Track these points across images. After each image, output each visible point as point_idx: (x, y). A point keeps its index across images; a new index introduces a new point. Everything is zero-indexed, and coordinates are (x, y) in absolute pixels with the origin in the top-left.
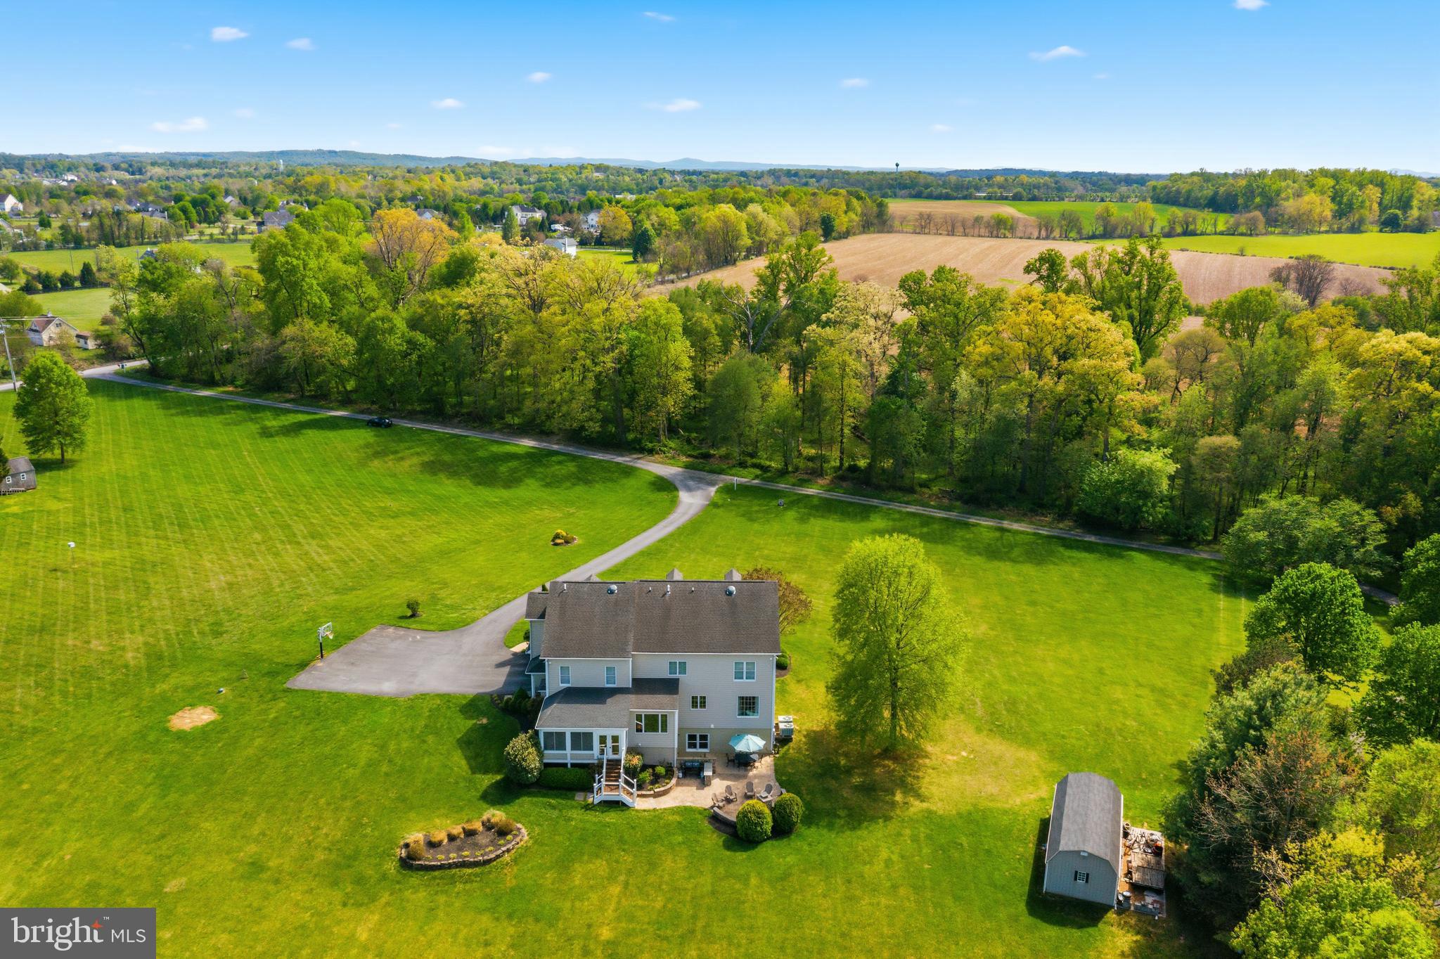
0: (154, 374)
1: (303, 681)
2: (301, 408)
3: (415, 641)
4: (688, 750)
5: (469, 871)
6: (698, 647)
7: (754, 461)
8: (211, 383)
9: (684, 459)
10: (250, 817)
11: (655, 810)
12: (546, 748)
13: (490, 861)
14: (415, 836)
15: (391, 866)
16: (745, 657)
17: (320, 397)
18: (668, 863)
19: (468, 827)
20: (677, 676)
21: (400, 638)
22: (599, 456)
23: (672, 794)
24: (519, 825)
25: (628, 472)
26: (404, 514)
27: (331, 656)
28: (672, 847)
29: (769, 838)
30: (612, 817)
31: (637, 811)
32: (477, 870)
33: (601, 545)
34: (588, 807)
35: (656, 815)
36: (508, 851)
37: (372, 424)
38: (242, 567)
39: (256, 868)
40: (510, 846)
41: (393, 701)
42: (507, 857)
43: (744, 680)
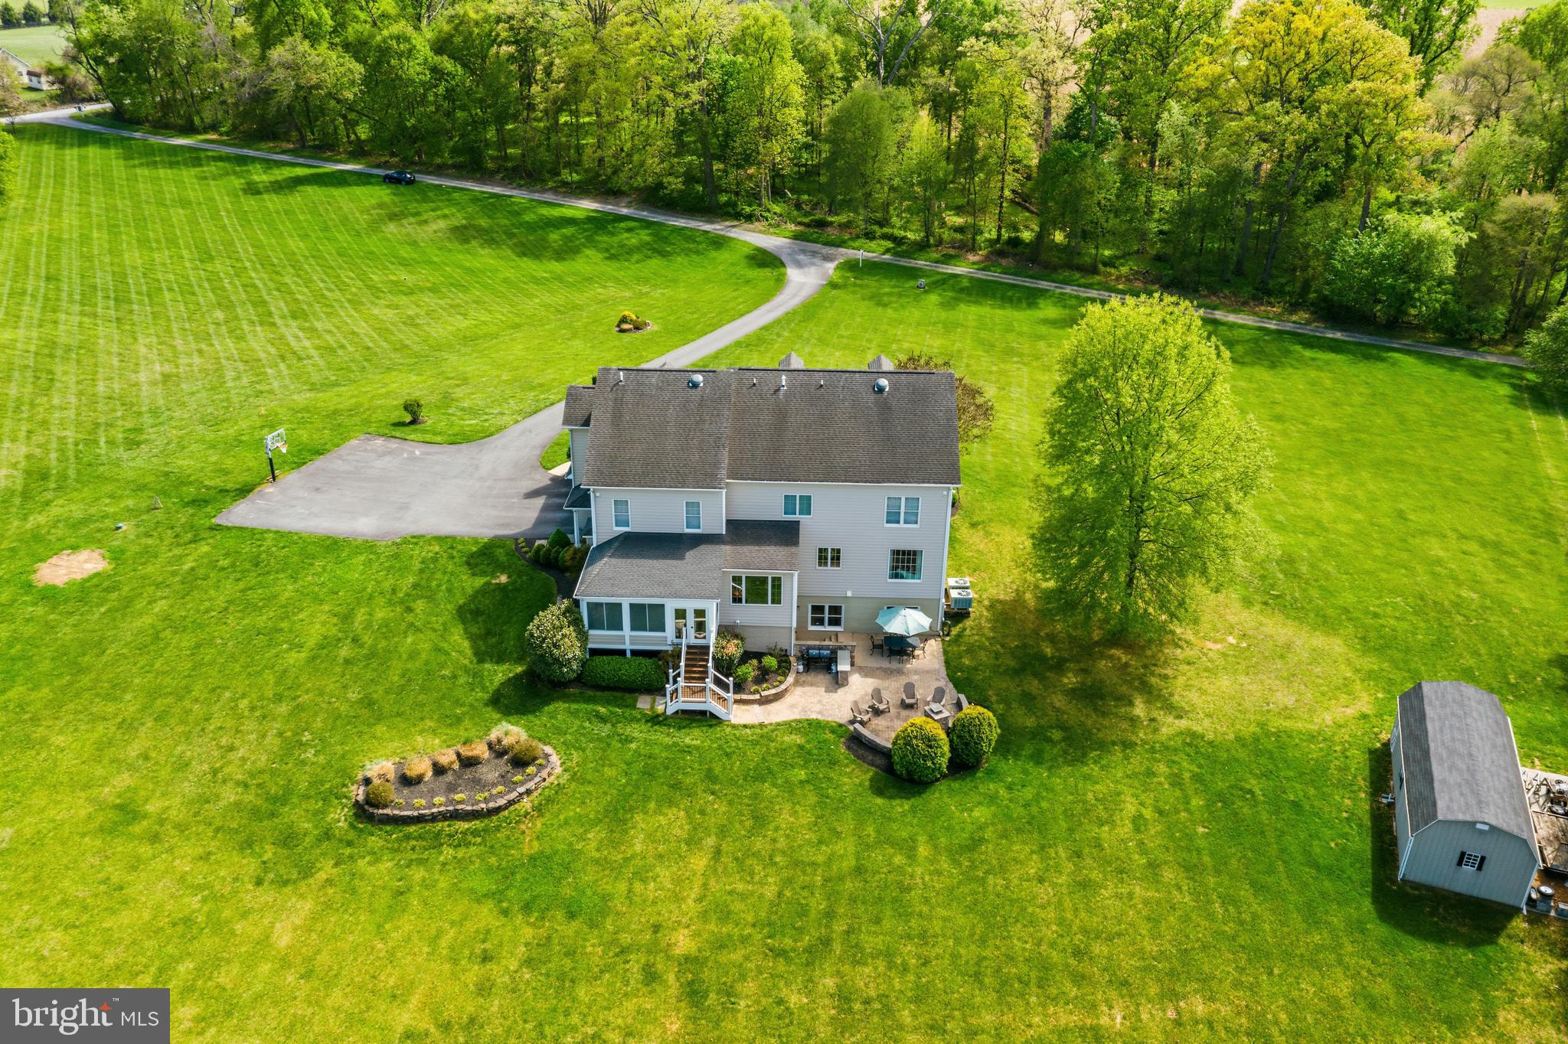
0: (120, 118)
1: (241, 513)
2: (301, 161)
3: (413, 459)
4: (811, 628)
5: (464, 825)
6: (830, 474)
7: (885, 230)
8: (189, 129)
9: (792, 227)
10: (128, 726)
11: (762, 725)
12: (591, 627)
13: (497, 810)
14: (380, 766)
15: (340, 816)
16: (903, 491)
17: (326, 147)
18: (784, 818)
19: (466, 752)
20: (796, 517)
21: (391, 452)
22: (681, 223)
23: (788, 699)
24: (548, 749)
25: (719, 243)
26: (421, 290)
27: (289, 478)
28: (789, 788)
29: (944, 776)
30: (693, 737)
31: (734, 727)
32: (477, 824)
33: (685, 333)
34: (656, 720)
35: (765, 734)
36: (528, 792)
37: (389, 180)
38: (189, 355)
39: (127, 812)
40: (531, 785)
41: (369, 546)
42: (526, 804)
43: (902, 524)
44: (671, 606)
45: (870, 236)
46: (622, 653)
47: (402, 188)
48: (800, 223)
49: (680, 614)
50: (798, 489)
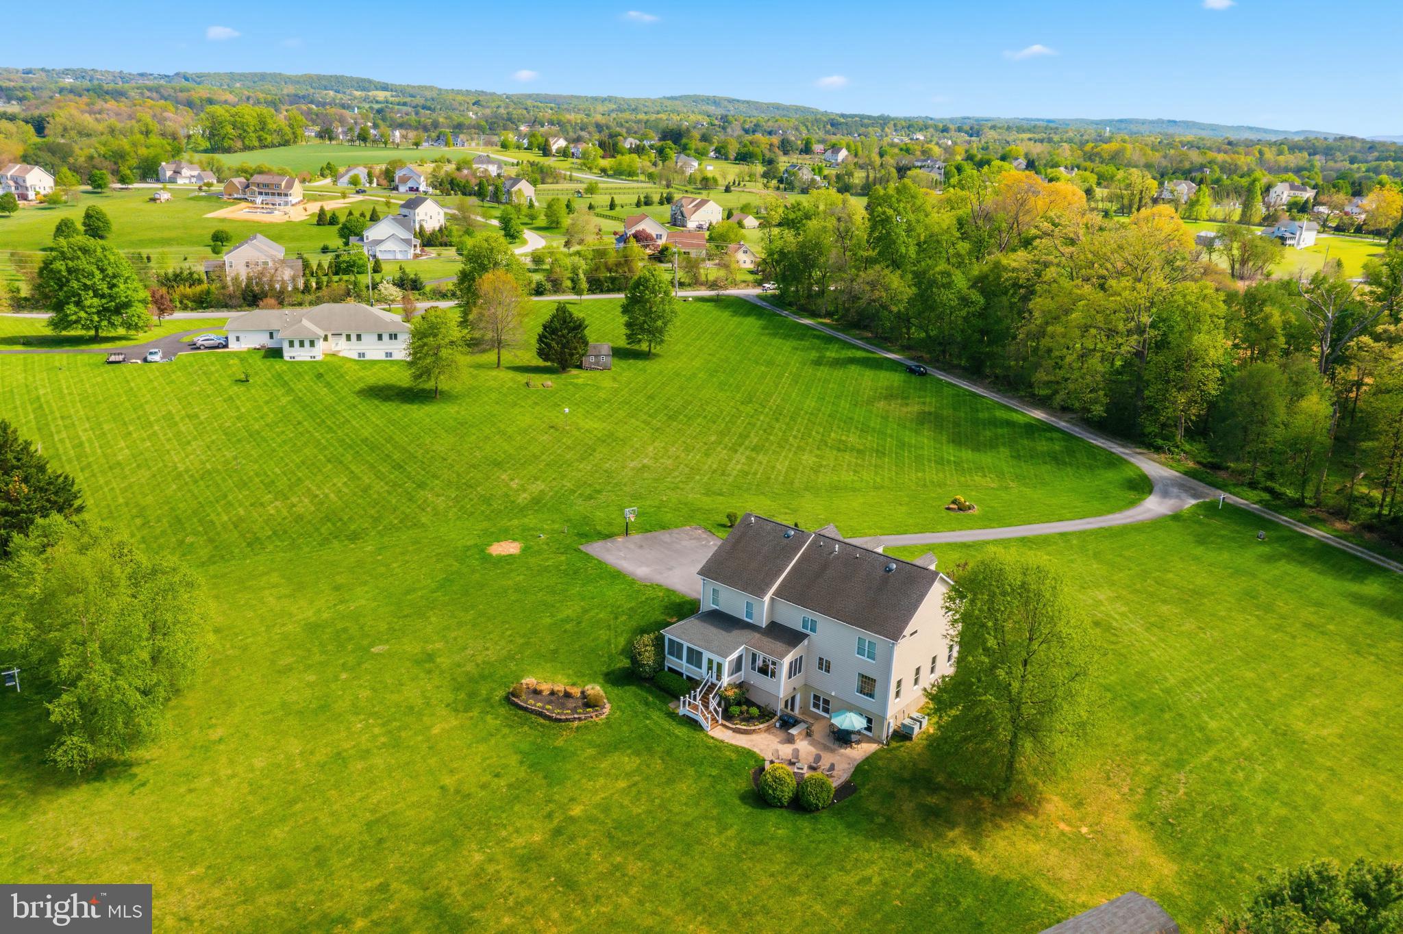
0: (779, 301)
1: (596, 549)
2: (867, 346)
3: (705, 545)
4: (812, 709)
5: (542, 721)
6: (827, 611)
8: (813, 314)
9: (1191, 464)
10: (460, 625)
11: (722, 741)
12: (671, 653)
13: (560, 720)
14: (529, 680)
15: (500, 693)
16: (869, 636)
18: (682, 786)
19: (569, 689)
20: (808, 632)
21: (699, 538)
23: (754, 737)
24: (608, 706)
26: (853, 450)
27: (636, 537)
28: (699, 776)
29: (782, 806)
30: (682, 731)
31: (707, 735)
32: (547, 722)
33: (990, 520)
34: (672, 716)
35: (720, 746)
36: (580, 719)
37: (911, 371)
38: (669, 458)
39: (430, 657)
40: (583, 716)
41: (632, 583)
42: (576, 723)
43: (865, 658)
44: (706, 655)
45: (1253, 485)
46: (681, 674)
47: (914, 378)
48: (1199, 463)
49: (710, 662)
50: (811, 614)
